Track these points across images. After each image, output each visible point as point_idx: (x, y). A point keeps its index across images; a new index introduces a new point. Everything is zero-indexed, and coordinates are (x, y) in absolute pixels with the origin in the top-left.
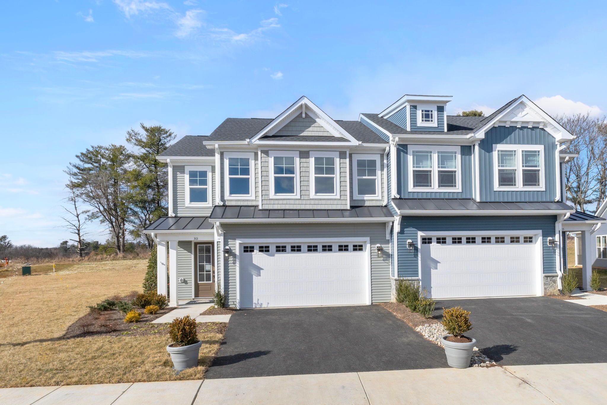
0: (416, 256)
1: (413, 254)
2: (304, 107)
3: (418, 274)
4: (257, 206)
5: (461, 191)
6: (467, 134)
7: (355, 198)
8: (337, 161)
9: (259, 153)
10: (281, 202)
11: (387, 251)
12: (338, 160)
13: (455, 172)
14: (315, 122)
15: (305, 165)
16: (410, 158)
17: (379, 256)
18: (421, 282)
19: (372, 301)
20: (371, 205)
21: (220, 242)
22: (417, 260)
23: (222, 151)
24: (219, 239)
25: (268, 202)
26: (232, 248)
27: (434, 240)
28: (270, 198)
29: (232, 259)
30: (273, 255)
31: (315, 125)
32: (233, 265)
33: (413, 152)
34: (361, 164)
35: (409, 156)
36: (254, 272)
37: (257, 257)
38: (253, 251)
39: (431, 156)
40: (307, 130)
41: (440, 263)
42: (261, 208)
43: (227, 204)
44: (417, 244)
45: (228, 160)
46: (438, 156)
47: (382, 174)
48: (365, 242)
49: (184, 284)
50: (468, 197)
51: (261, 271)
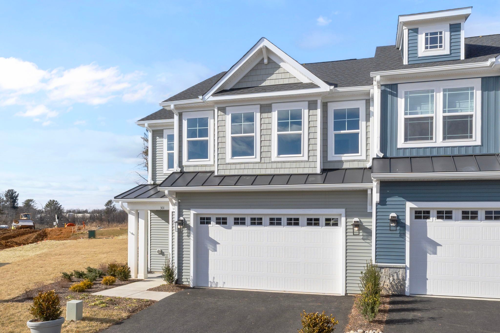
0: (403, 235)
1: (398, 232)
2: (264, 51)
3: (404, 260)
4: (213, 172)
5: (480, 143)
6: (487, 60)
7: (330, 159)
8: (305, 113)
9: (216, 110)
10: (238, 166)
11: (369, 227)
12: (306, 111)
13: (471, 116)
14: (279, 67)
15: (267, 121)
16: (401, 102)
17: (355, 234)
18: (408, 271)
19: (346, 290)
20: (351, 166)
21: (174, 212)
22: (404, 241)
23: (180, 111)
24: (174, 209)
25: (225, 166)
26: (186, 220)
27: (433, 213)
28: (227, 162)
29: (186, 231)
30: (230, 228)
31: (280, 70)
32: (187, 237)
33: (406, 93)
34: (338, 115)
35: (399, 99)
36: (210, 247)
37: (214, 230)
38: (209, 223)
39: (432, 96)
40: (269, 78)
41: (442, 246)
42: (217, 174)
43: (185, 170)
44: (405, 219)
45: (186, 121)
46: (444, 96)
47: (367, 126)
48: (340, 215)
49: (161, 256)
50: (492, 152)
51: (218, 246)
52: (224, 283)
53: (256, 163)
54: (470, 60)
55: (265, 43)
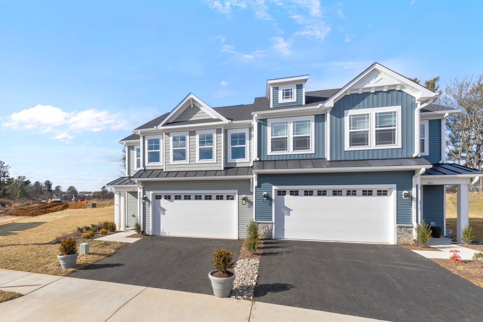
0: (271, 205)
1: (268, 203)
2: (191, 101)
3: (272, 219)
4: (163, 170)
5: (314, 152)
6: (317, 105)
7: (229, 162)
8: (215, 136)
9: (164, 134)
10: (177, 166)
11: (251, 200)
12: (215, 135)
13: (309, 137)
14: (200, 110)
15: (193, 140)
16: (269, 129)
17: (243, 204)
18: (274, 225)
19: (239, 236)
20: (241, 166)
21: (141, 192)
22: (272, 208)
23: (144, 135)
25: (169, 167)
26: (148, 197)
27: (288, 192)
28: (170, 164)
29: (147, 203)
30: (172, 201)
31: (200, 112)
32: (148, 207)
33: (272, 124)
34: (234, 137)
35: (268, 127)
36: (161, 212)
37: (163, 203)
38: (161, 199)
39: (287, 126)
40: (194, 116)
41: (293, 211)
42: (165, 171)
43: (147, 168)
44: (272, 196)
45: (147, 141)
46: (294, 125)
47: (250, 143)
48: (235, 193)
49: (133, 217)
50: (321, 157)
51: (166, 211)
52: (169, 233)
53: (187, 164)
54: (308, 105)
55: (192, 96)
